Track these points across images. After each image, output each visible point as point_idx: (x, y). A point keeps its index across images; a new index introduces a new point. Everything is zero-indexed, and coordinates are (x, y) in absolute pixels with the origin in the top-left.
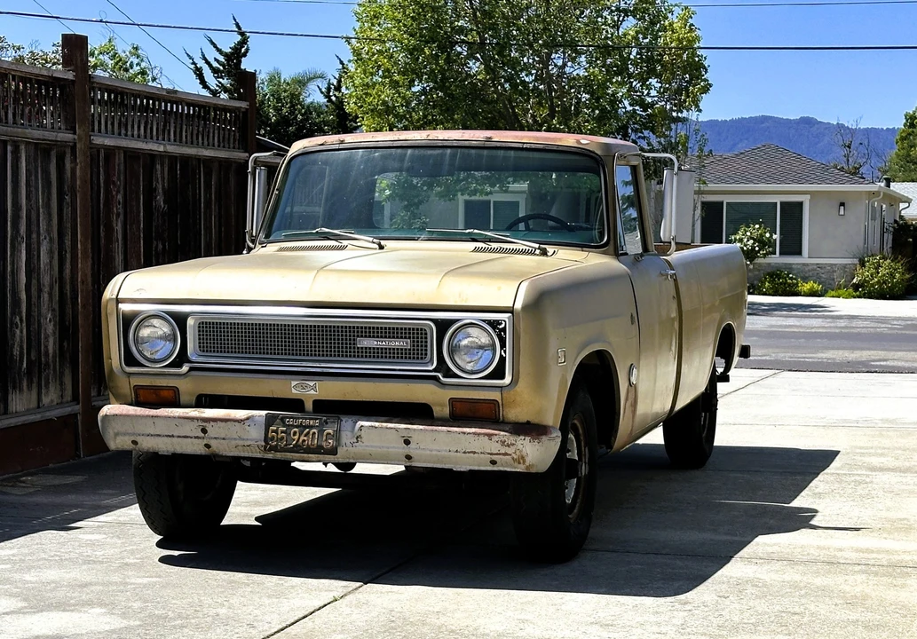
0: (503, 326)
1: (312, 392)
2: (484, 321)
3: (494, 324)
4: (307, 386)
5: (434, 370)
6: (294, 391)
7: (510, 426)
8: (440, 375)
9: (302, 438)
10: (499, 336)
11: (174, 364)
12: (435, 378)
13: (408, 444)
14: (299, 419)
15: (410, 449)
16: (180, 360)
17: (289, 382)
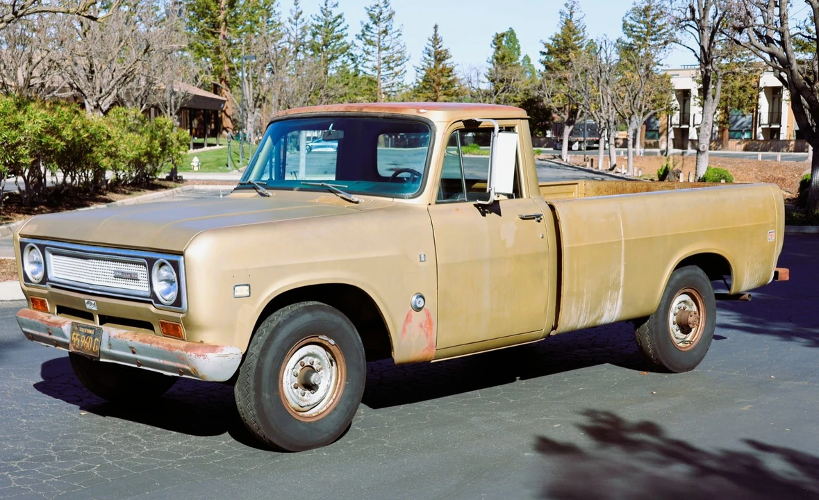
0: (178, 265)
1: (98, 309)
2: (169, 261)
3: (174, 263)
4: (91, 304)
5: (150, 298)
6: (87, 307)
8: (153, 300)
9: (85, 343)
10: (177, 273)
11: (41, 282)
12: (151, 303)
13: (134, 353)
14: (85, 328)
15: (137, 356)
16: (45, 280)
17: (84, 299)
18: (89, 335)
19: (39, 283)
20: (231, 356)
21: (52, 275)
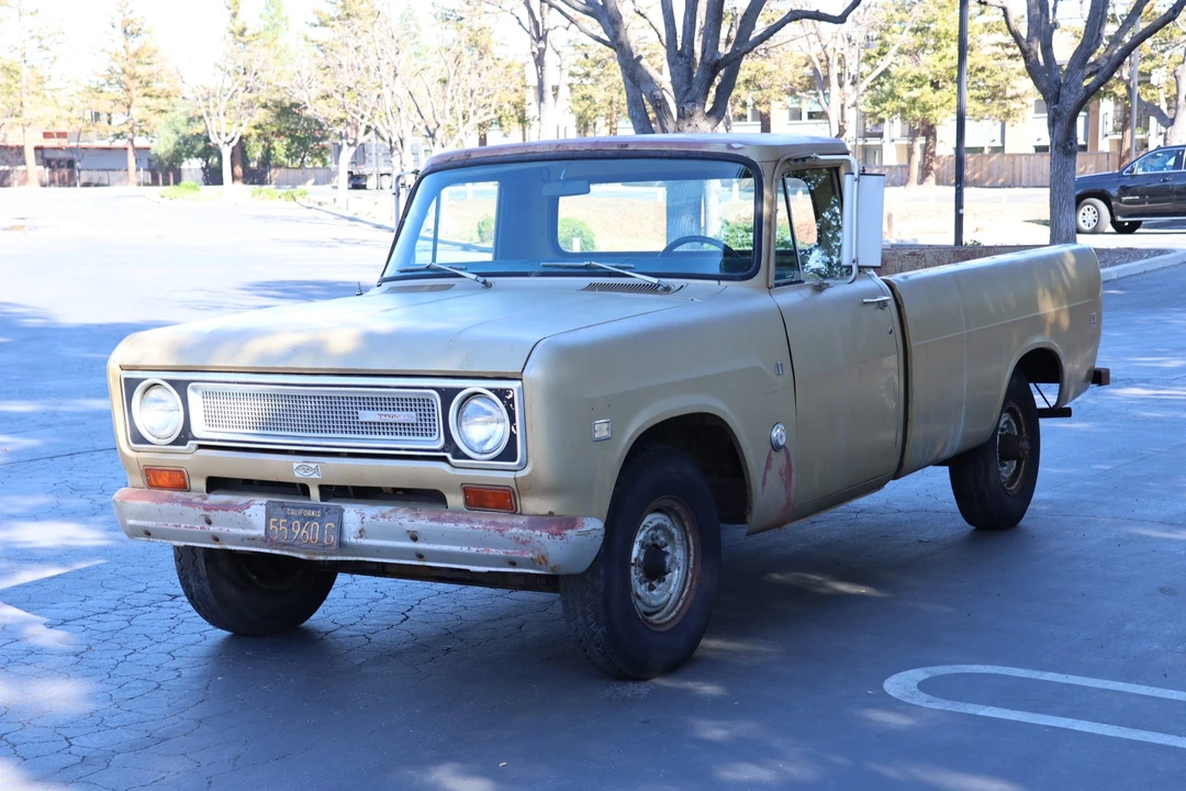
0: (510, 396)
1: (315, 476)
2: (490, 390)
3: (501, 393)
4: (309, 469)
5: (443, 450)
6: (297, 475)
7: (525, 519)
8: (449, 455)
9: (304, 531)
10: (508, 408)
11: (177, 442)
12: (444, 459)
13: (415, 539)
14: (300, 508)
15: (420, 546)
16: (184, 436)
17: (291, 463)
18: (311, 519)
19: (173, 443)
20: (594, 533)
21: (199, 429)
